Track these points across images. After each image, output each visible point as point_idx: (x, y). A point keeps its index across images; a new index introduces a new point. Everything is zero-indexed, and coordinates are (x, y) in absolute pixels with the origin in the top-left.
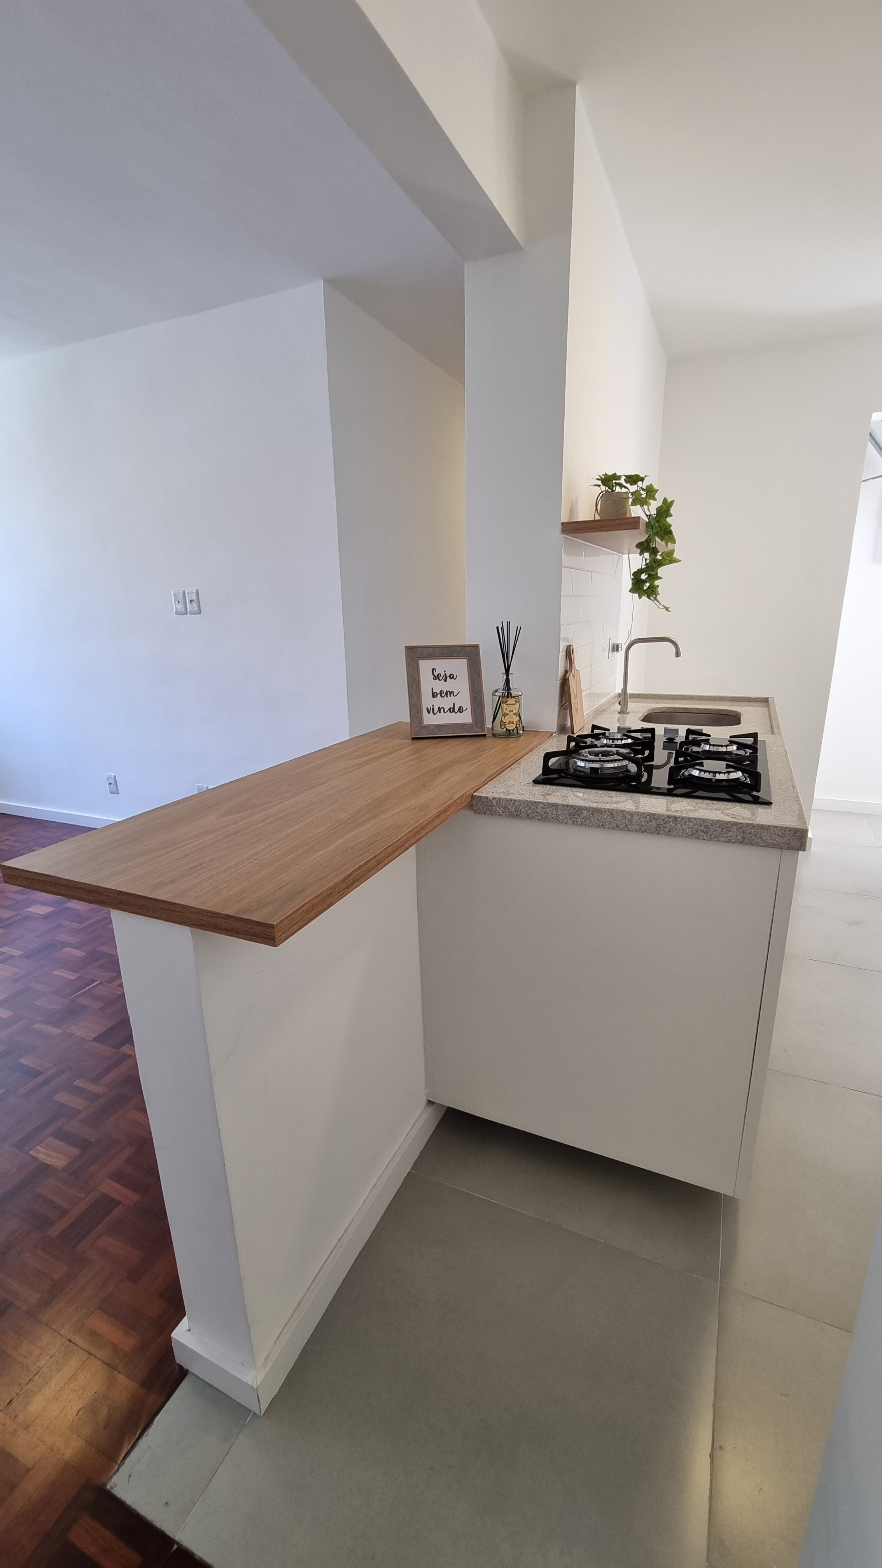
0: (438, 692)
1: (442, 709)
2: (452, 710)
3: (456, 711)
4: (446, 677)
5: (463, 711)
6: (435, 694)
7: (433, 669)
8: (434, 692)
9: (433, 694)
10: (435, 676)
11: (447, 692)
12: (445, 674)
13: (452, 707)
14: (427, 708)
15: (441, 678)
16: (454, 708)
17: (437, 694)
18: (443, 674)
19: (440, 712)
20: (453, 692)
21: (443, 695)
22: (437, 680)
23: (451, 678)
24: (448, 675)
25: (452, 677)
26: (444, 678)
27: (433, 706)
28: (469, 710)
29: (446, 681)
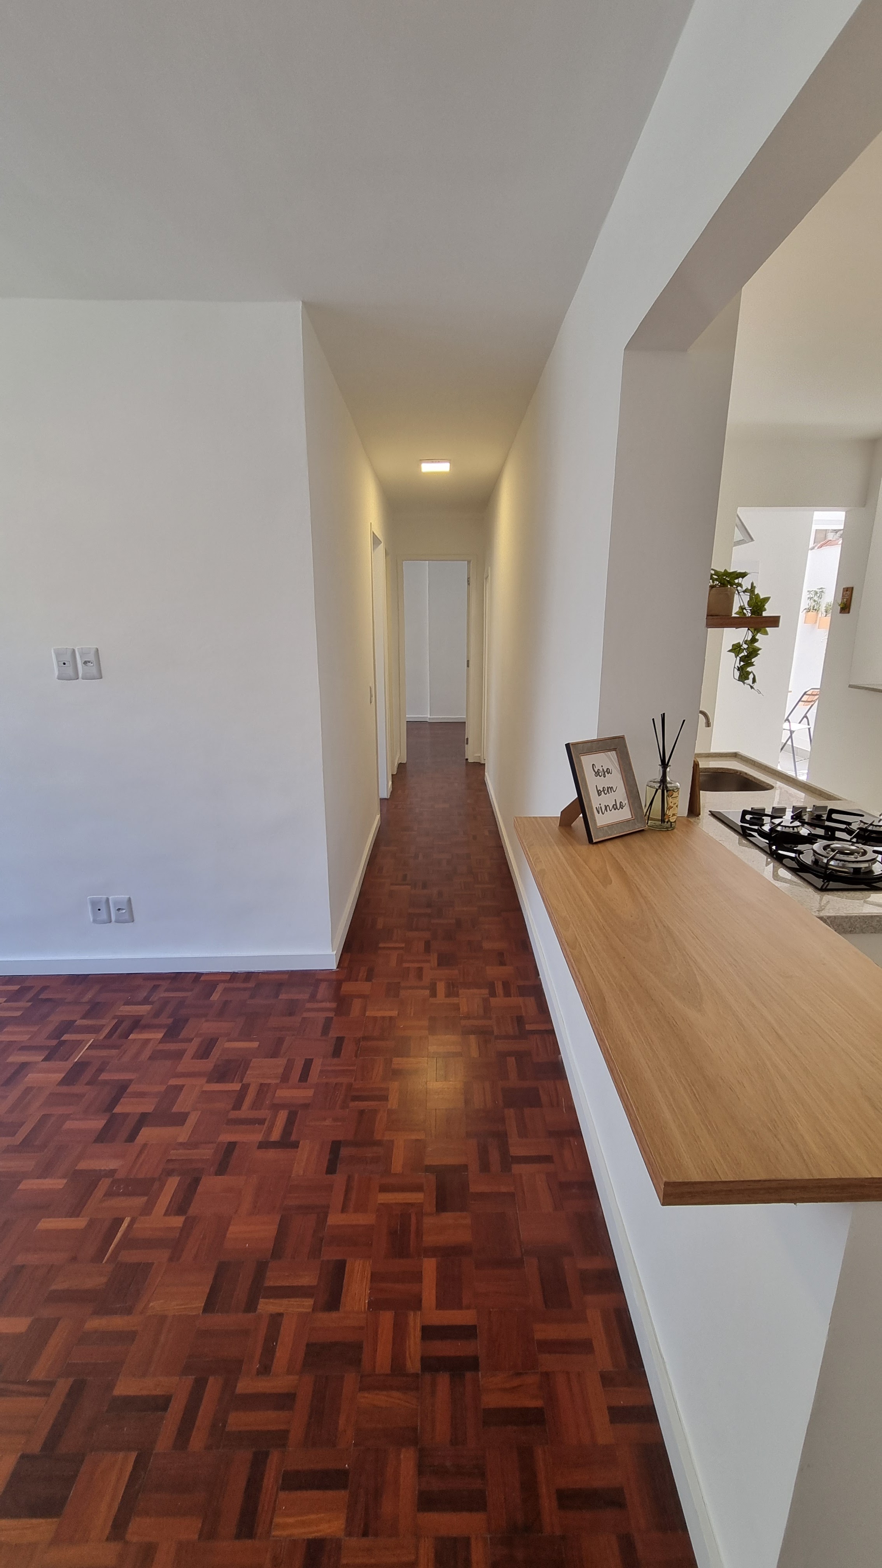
0: (602, 790)
1: (608, 807)
2: (615, 807)
3: (618, 808)
4: (604, 773)
5: (623, 807)
6: (600, 792)
7: (593, 765)
8: (598, 789)
9: (598, 791)
10: (596, 773)
11: (608, 788)
12: (603, 769)
13: (615, 803)
14: (596, 808)
15: (600, 774)
16: (616, 805)
17: (601, 792)
18: (601, 770)
19: (607, 811)
20: (612, 787)
21: (606, 792)
22: (598, 776)
23: (608, 773)
24: (605, 770)
25: (608, 771)
26: (603, 773)
27: (600, 804)
28: (627, 804)
29: (605, 777)
